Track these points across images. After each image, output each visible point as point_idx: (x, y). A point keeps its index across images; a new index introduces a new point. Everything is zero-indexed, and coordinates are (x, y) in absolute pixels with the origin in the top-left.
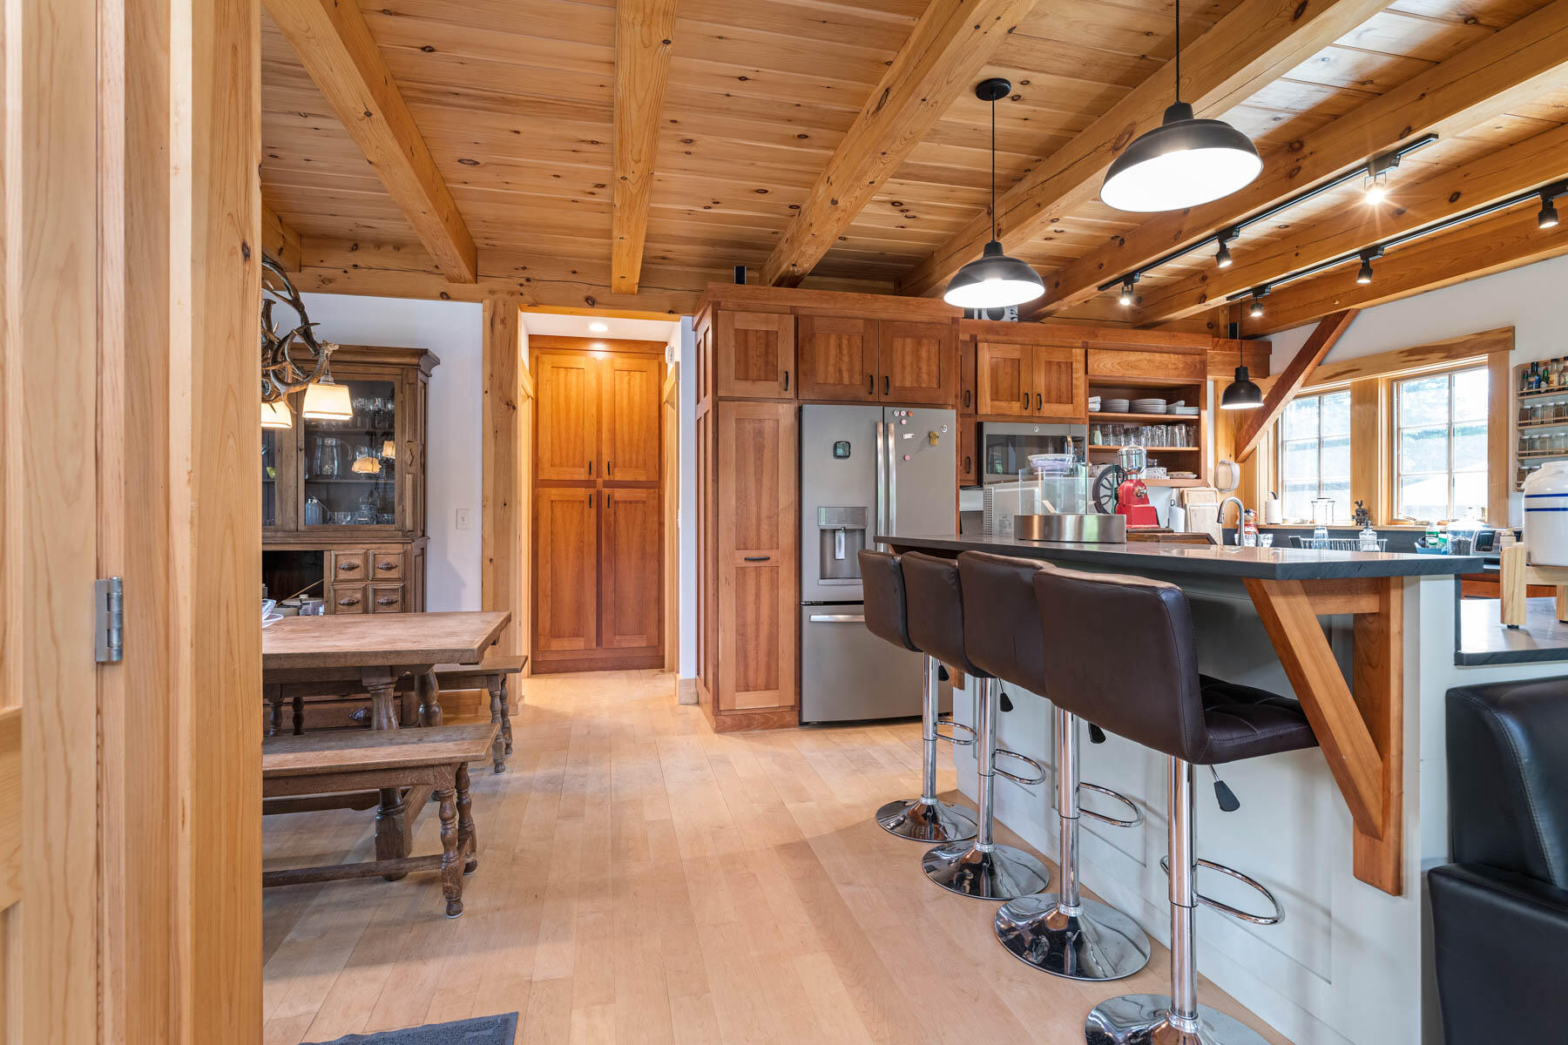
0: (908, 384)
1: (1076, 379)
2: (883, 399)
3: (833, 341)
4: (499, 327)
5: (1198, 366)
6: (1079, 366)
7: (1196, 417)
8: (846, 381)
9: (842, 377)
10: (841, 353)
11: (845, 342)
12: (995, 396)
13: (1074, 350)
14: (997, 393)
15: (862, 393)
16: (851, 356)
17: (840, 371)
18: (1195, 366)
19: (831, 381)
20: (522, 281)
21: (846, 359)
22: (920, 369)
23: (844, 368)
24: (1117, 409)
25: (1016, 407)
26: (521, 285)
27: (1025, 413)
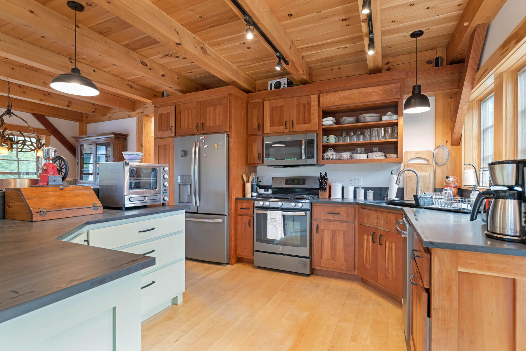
0: (211, 125)
1: (313, 110)
2: (202, 132)
3: (186, 112)
4: (139, 123)
5: (394, 90)
6: (314, 103)
7: (396, 121)
8: (190, 127)
9: (189, 126)
10: (189, 117)
11: (190, 112)
12: (272, 124)
13: (312, 96)
14: (273, 123)
15: (195, 131)
16: (192, 117)
17: (189, 124)
18: (392, 91)
19: (186, 128)
20: (144, 108)
21: (190, 118)
22: (216, 118)
23: (190, 122)
24: (346, 122)
25: (281, 128)
26: (144, 110)
27: (286, 131)
